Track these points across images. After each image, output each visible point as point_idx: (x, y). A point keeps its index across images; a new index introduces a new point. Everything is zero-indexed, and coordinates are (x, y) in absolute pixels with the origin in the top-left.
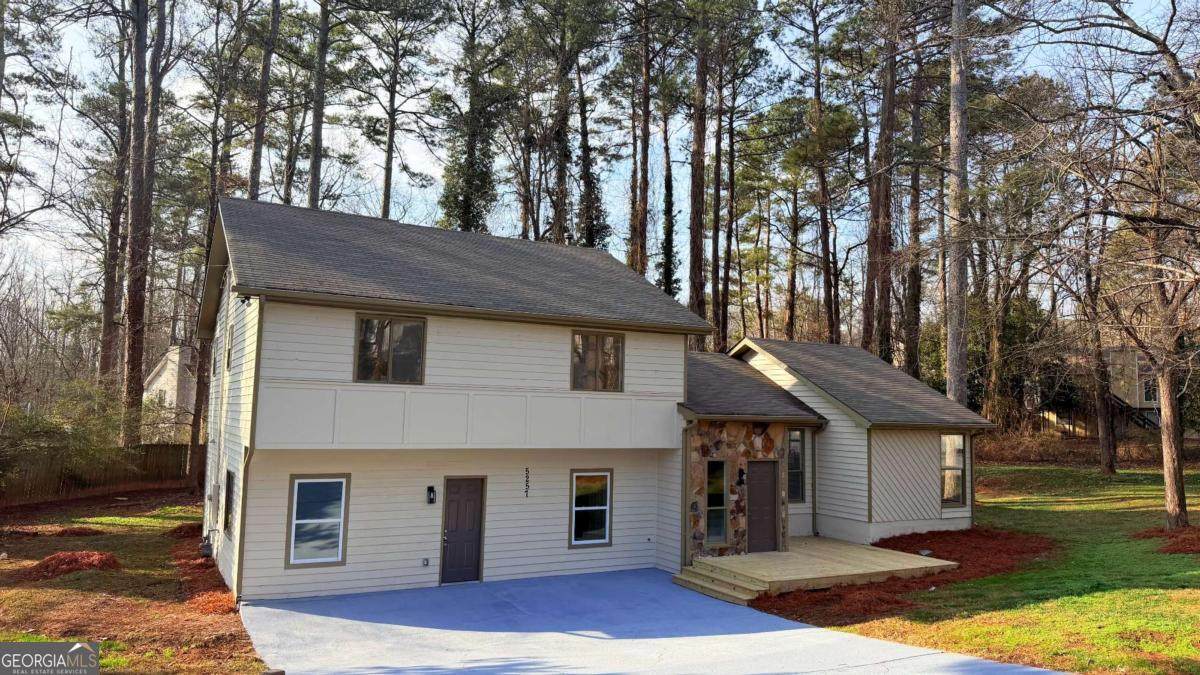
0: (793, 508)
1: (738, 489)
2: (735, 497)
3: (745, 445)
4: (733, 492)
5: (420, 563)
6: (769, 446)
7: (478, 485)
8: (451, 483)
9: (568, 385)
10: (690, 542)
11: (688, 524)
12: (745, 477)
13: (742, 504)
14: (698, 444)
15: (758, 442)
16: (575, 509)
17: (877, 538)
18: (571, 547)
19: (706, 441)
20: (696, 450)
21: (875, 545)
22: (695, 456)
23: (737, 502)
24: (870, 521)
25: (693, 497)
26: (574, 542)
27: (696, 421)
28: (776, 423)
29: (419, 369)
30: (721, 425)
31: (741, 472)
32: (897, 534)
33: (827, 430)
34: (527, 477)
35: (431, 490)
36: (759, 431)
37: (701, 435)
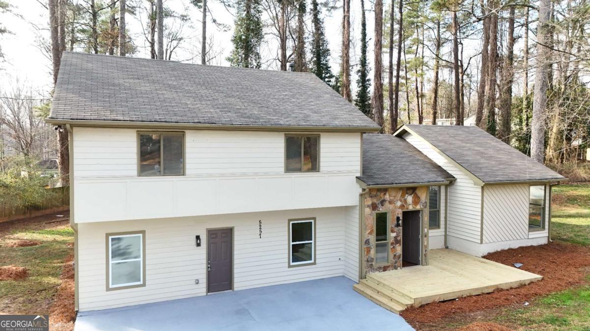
0: (433, 233)
1: (396, 229)
2: (394, 235)
3: (401, 201)
4: (393, 231)
5: (194, 282)
6: (417, 200)
7: (228, 233)
8: (212, 233)
9: (283, 169)
10: (365, 264)
11: (363, 253)
12: (400, 222)
13: (399, 238)
14: (370, 203)
15: (410, 199)
16: (292, 243)
17: (485, 254)
18: (290, 266)
19: (375, 201)
20: (368, 206)
21: (484, 257)
22: (368, 211)
23: (395, 238)
24: (482, 243)
25: (366, 236)
26: (292, 264)
27: (367, 190)
28: (421, 187)
29: (182, 165)
30: (385, 190)
31: (398, 219)
32: (499, 250)
33: (456, 184)
34: (260, 226)
35: (198, 238)
36: (411, 192)
37: (371, 197)
